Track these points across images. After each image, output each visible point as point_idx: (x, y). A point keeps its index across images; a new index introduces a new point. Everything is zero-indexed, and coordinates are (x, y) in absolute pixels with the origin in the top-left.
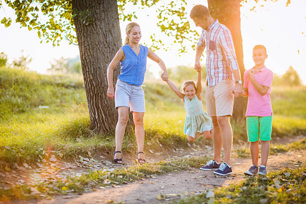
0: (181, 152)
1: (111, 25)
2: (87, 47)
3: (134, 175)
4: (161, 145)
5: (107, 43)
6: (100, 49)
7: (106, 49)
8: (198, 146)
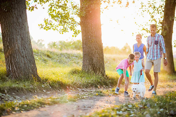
0: (63, 92)
1: (21, 12)
2: (6, 25)
3: (34, 105)
4: (50, 87)
5: (18, 23)
6: (14, 26)
7: (17, 27)
8: (73, 89)
